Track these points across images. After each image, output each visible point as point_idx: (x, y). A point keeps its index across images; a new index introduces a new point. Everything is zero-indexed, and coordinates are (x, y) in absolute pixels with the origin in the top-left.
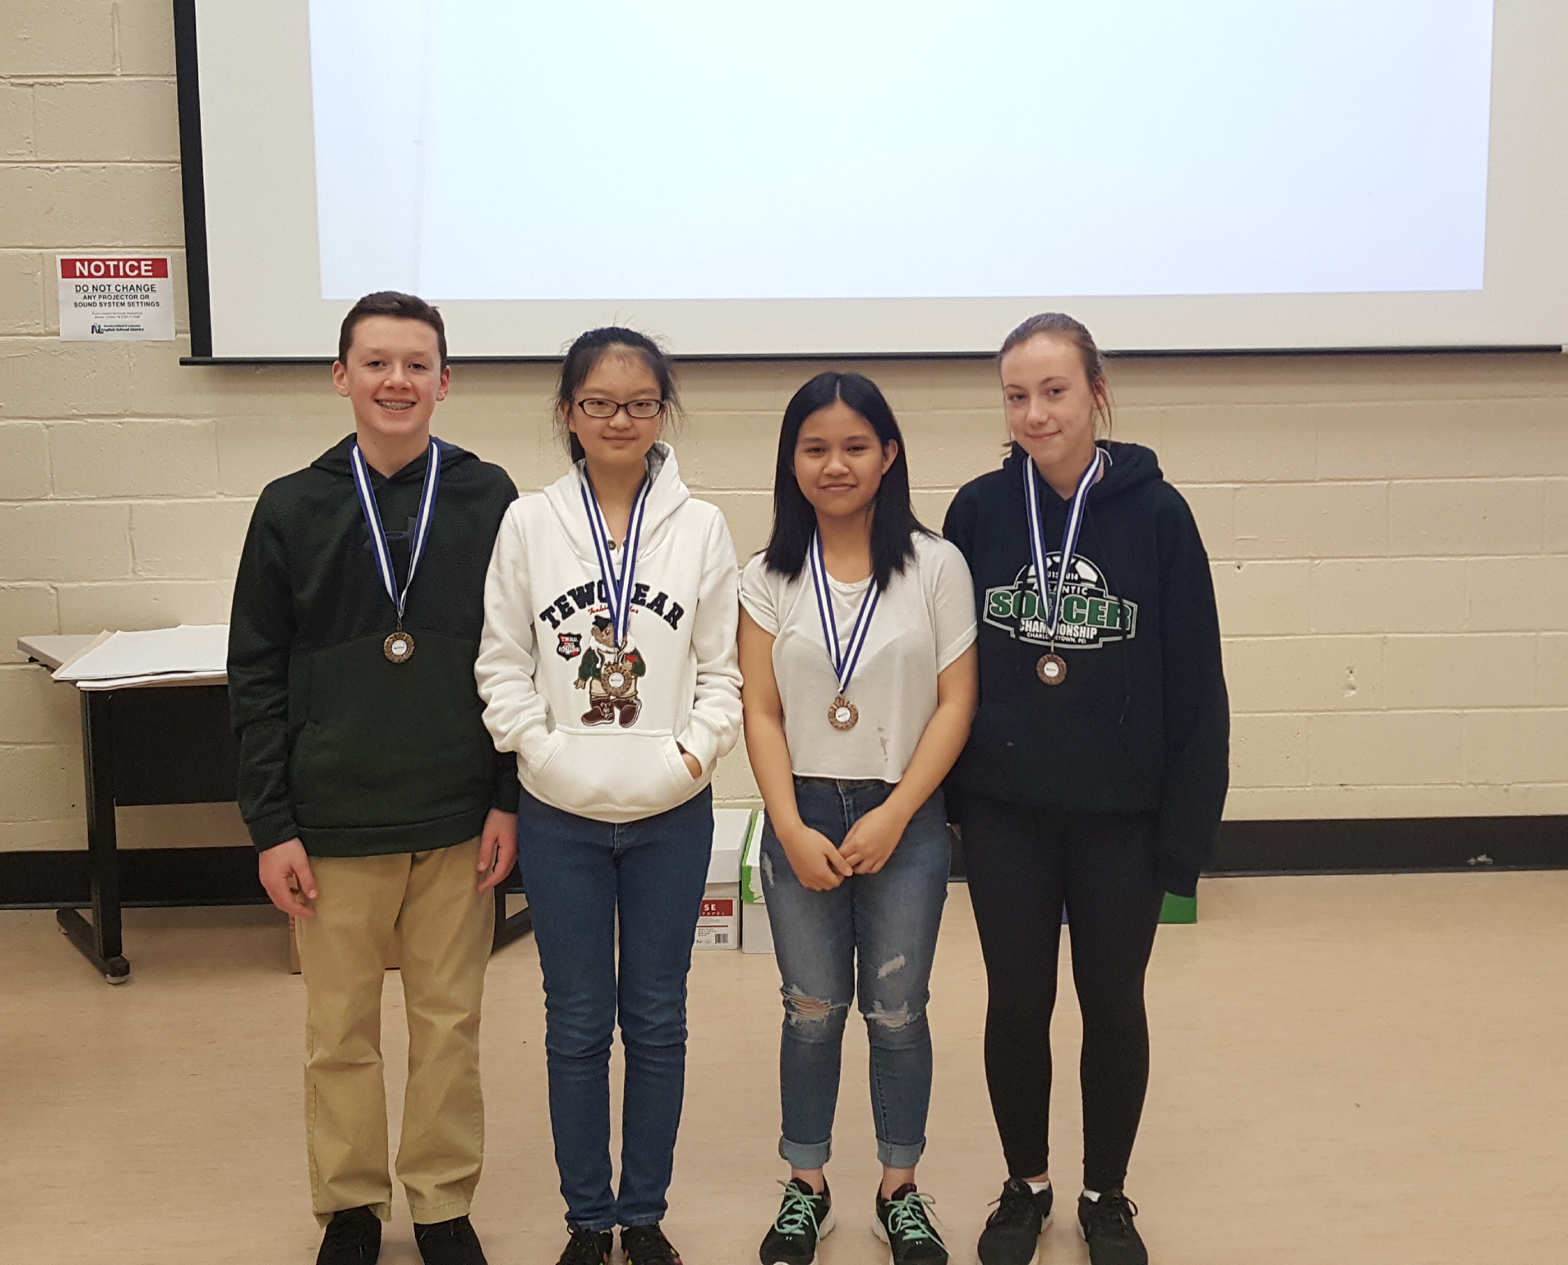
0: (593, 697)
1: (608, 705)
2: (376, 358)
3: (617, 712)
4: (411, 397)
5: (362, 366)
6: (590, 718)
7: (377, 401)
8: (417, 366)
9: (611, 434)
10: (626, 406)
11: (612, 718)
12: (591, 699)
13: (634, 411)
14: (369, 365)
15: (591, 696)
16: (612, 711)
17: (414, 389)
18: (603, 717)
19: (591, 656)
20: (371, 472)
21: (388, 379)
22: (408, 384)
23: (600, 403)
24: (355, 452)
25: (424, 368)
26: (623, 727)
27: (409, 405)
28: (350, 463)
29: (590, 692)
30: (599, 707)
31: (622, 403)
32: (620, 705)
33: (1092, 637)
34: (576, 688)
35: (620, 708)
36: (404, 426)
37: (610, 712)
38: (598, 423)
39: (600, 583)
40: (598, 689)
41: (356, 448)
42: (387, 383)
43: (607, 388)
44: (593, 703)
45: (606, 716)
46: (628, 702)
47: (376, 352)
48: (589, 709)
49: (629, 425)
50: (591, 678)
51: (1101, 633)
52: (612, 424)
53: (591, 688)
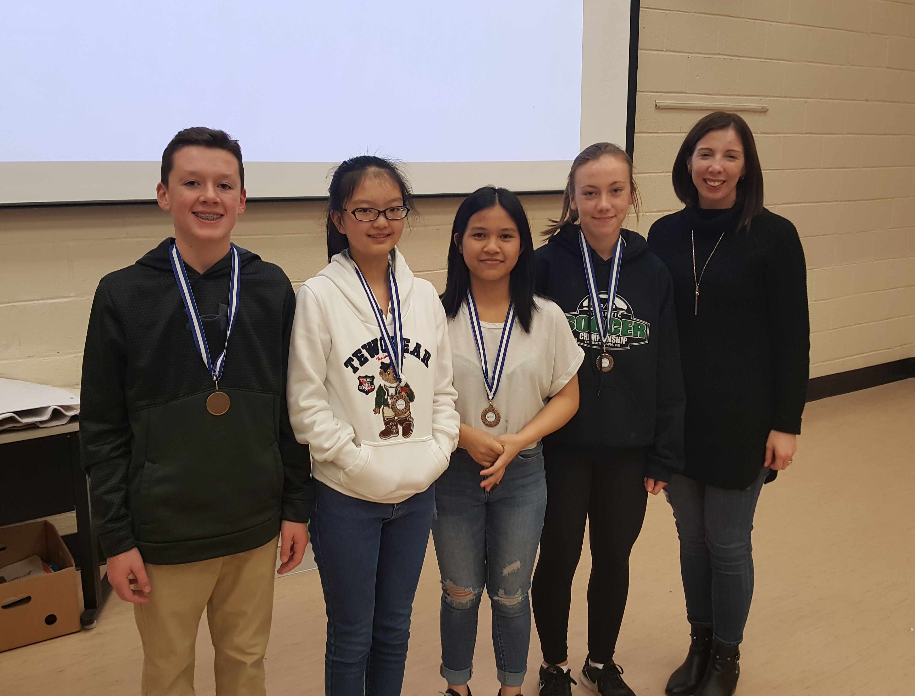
0: (385, 419)
1: (394, 424)
2: (192, 179)
3: (400, 428)
4: (220, 210)
5: (182, 185)
6: (385, 434)
7: (194, 213)
8: (224, 186)
9: (373, 232)
10: (384, 212)
11: (397, 433)
12: (384, 420)
13: (389, 214)
14: (186, 184)
15: (384, 419)
16: (397, 428)
17: (223, 205)
18: (393, 432)
19: (381, 392)
20: (187, 268)
21: (202, 195)
22: (218, 200)
23: (365, 210)
24: (174, 251)
25: (230, 188)
26: (405, 438)
27: (220, 216)
28: (170, 261)
29: (383, 416)
30: (389, 426)
31: (381, 210)
32: (401, 422)
33: (624, 343)
34: (375, 414)
35: (402, 425)
36: (216, 232)
37: (396, 429)
38: (366, 226)
39: (381, 339)
40: (389, 413)
41: (174, 249)
42: (202, 199)
43: (369, 199)
44: (386, 423)
45: (394, 432)
46: (406, 420)
47: (192, 173)
48: (383, 428)
49: (387, 225)
50: (383, 406)
51: (630, 340)
52: (376, 225)
53: (383, 413)
